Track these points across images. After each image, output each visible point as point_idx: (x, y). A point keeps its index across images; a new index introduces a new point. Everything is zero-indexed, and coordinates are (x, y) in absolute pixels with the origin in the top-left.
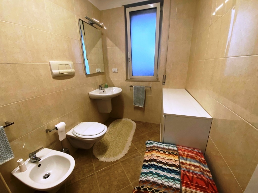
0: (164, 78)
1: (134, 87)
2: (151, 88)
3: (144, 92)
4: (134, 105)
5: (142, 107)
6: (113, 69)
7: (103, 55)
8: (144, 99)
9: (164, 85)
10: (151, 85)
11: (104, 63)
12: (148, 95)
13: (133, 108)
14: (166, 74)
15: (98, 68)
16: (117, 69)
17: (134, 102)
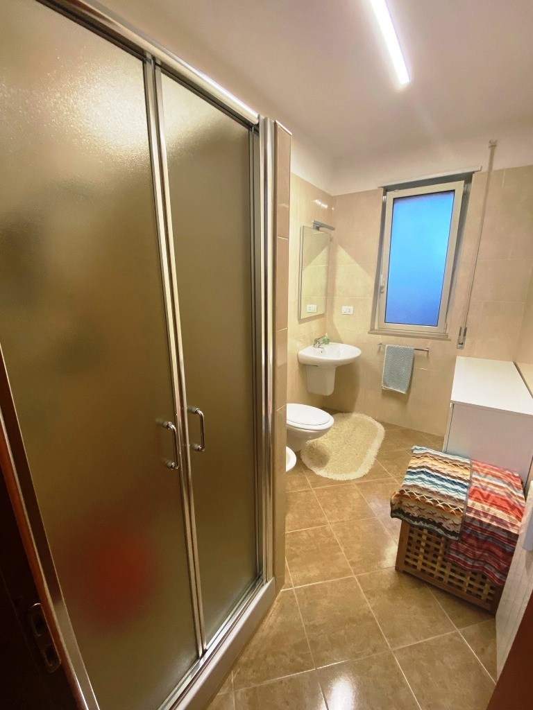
0: (464, 332)
1: (388, 347)
2: (428, 353)
3: (411, 360)
4: (384, 387)
5: (404, 393)
6: (343, 307)
7: (327, 278)
8: (409, 377)
9: (461, 348)
10: (428, 347)
11: (327, 294)
12: (420, 368)
13: (380, 392)
14: (467, 326)
15: (311, 304)
16: (352, 308)
17: (384, 379)
